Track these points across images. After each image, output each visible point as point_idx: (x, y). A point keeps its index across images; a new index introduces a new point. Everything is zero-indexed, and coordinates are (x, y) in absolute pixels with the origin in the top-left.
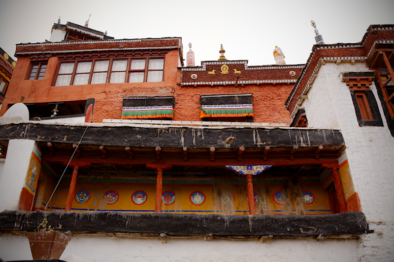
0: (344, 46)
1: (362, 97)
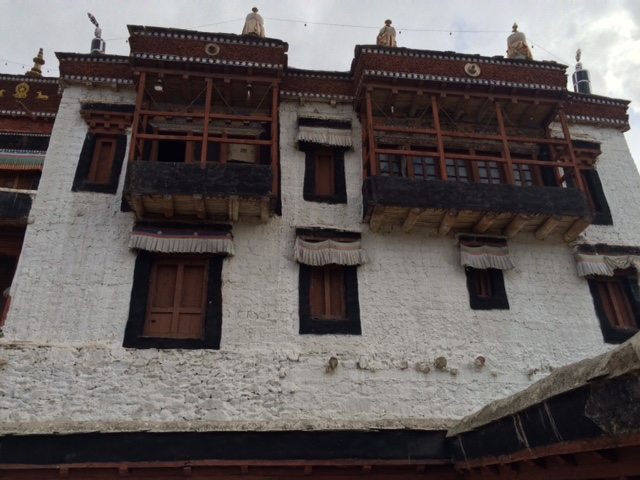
1: (110, 144)
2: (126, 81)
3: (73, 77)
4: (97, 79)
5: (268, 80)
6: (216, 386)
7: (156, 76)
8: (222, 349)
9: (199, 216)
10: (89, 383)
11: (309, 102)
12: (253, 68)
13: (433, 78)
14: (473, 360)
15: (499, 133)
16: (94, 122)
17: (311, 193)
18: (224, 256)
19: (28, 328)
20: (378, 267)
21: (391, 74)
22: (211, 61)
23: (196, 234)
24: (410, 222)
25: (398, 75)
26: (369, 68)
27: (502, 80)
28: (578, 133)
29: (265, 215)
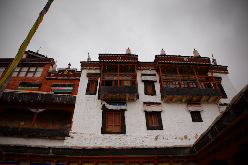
0: (93, 62)
1: (94, 83)
2: (97, 67)
3: (84, 67)
4: (90, 67)
5: (133, 64)
6: (126, 144)
7: (105, 65)
8: (126, 134)
9: (118, 100)
10: (94, 142)
11: (144, 69)
12: (130, 62)
13: (176, 62)
14: (194, 136)
15: (195, 75)
16: (90, 78)
17: (146, 93)
18: (125, 110)
19: (77, 129)
20: (166, 112)
21: (165, 62)
22: (119, 61)
23: (117, 105)
24: (174, 100)
25: (167, 62)
26: (159, 60)
27: (194, 62)
28: (215, 75)
29: (135, 99)
